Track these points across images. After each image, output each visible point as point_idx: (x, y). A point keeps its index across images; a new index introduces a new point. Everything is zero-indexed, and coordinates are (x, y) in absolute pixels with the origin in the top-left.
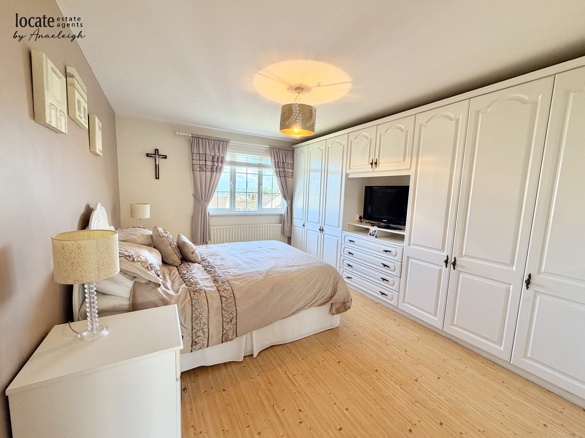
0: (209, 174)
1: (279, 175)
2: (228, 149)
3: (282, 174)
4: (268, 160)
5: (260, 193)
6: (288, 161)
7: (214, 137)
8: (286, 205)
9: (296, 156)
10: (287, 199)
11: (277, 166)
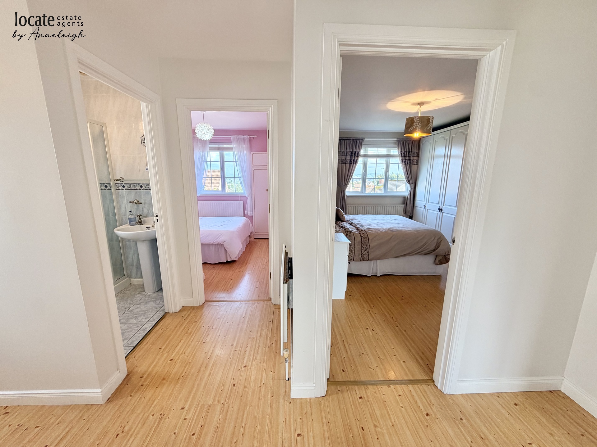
0: (348, 165)
1: (405, 163)
2: (363, 145)
3: (407, 162)
4: (395, 151)
5: (386, 179)
6: (414, 149)
7: (353, 138)
8: (409, 189)
9: (423, 145)
10: (411, 183)
11: (403, 156)
